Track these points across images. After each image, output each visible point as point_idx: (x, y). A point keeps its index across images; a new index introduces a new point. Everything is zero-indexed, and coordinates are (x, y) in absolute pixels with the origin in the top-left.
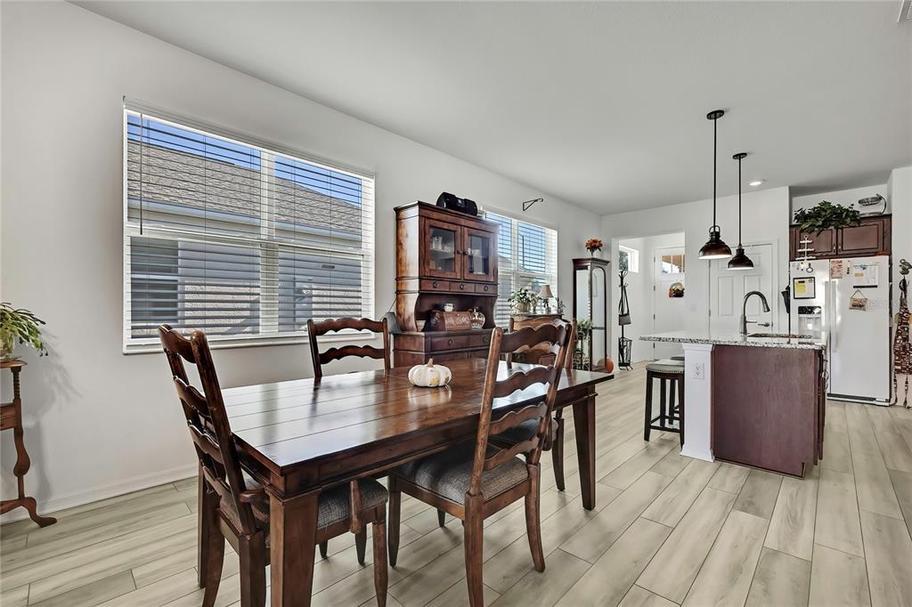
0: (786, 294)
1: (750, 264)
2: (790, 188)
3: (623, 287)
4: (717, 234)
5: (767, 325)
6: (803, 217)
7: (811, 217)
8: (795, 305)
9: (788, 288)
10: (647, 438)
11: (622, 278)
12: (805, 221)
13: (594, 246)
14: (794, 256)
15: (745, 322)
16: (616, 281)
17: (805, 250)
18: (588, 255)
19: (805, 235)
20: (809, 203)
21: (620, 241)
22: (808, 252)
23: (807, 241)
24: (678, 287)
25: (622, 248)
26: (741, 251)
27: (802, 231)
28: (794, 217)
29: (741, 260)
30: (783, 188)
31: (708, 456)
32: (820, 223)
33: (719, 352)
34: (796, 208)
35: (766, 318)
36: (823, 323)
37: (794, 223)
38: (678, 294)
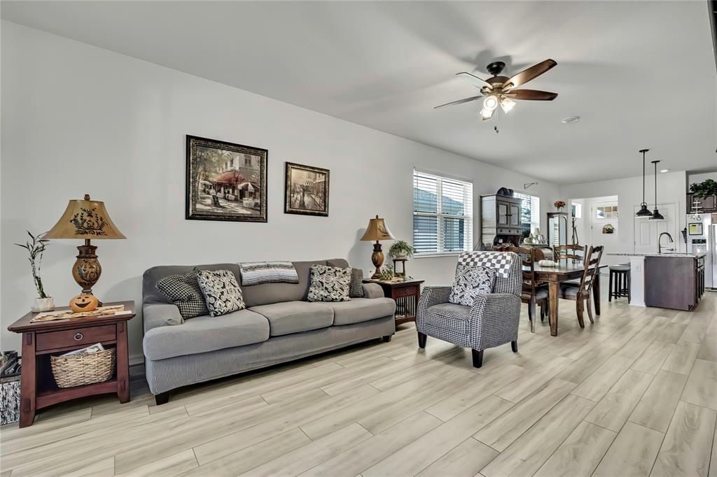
0: (684, 232)
1: (662, 218)
2: (686, 172)
3: (574, 229)
4: (646, 207)
5: (672, 250)
6: (695, 188)
7: (701, 189)
8: (690, 238)
9: (686, 229)
10: (610, 300)
11: (573, 222)
12: (696, 191)
13: (560, 205)
14: (689, 210)
15: (660, 247)
16: (570, 224)
17: (696, 207)
18: (555, 210)
19: (695, 199)
20: (699, 180)
21: (573, 200)
22: (698, 209)
23: (697, 203)
24: (609, 227)
25: (573, 204)
26: (656, 211)
27: (694, 197)
28: (690, 187)
29: (657, 215)
30: (682, 172)
31: (644, 305)
32: (706, 193)
33: (648, 260)
34: (691, 183)
35: (672, 246)
36: (707, 249)
37: (690, 191)
38: (610, 231)
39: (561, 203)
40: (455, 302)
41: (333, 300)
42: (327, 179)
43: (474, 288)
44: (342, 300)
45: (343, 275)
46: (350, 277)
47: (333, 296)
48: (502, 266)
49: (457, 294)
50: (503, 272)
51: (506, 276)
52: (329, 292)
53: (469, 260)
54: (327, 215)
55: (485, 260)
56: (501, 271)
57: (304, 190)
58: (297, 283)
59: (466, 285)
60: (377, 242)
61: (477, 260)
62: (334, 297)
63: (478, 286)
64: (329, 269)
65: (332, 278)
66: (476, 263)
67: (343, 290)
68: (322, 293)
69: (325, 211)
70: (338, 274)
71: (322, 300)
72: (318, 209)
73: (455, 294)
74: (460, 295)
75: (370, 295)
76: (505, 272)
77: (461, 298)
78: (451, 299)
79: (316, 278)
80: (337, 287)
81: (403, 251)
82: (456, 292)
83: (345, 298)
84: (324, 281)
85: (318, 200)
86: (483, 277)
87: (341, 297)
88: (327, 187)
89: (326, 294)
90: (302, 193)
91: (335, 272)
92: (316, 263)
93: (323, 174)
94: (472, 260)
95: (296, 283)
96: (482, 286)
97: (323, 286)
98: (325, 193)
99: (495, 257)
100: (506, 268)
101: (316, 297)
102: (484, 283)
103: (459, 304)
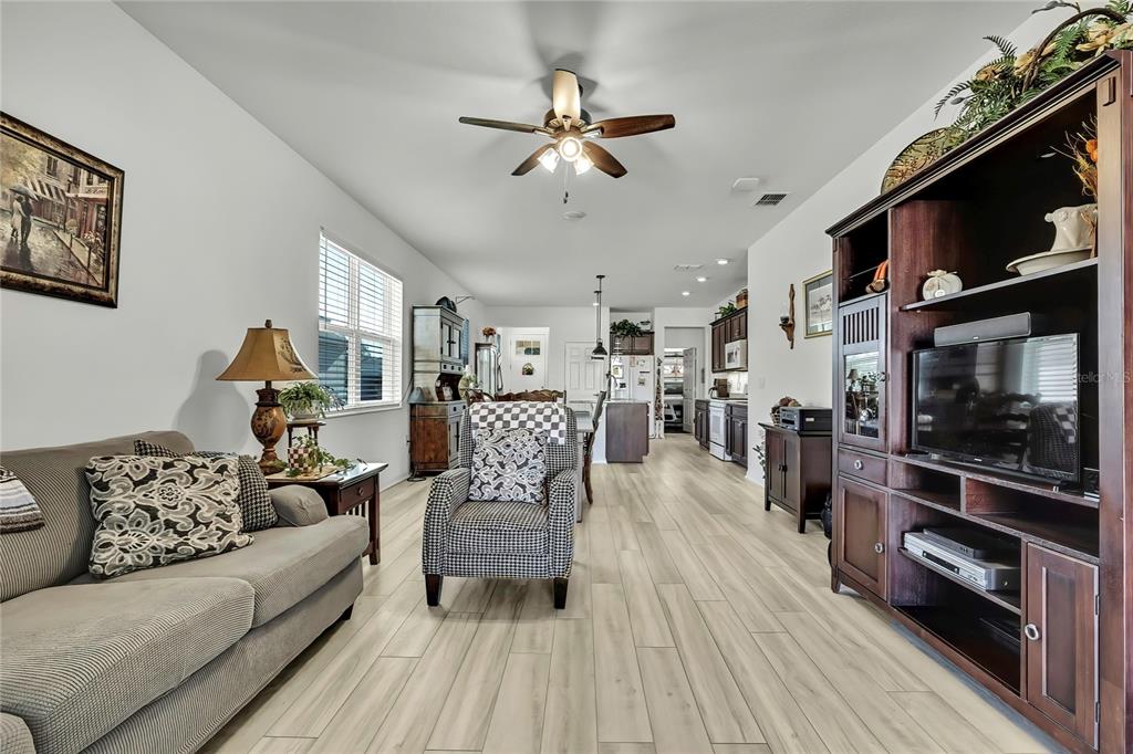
2: (610, 309)
3: (499, 368)
6: (617, 327)
9: (610, 371)
11: (498, 359)
13: (489, 333)
14: (612, 351)
19: (617, 339)
22: (620, 350)
24: (529, 368)
37: (611, 331)
38: (529, 372)
39: (491, 330)
40: (486, 497)
41: (198, 555)
42: (116, 197)
43: (519, 467)
44: (231, 547)
45: (218, 477)
46: (237, 480)
47: (195, 541)
48: (555, 426)
49: (488, 483)
50: (557, 436)
51: (562, 441)
52: (181, 534)
53: (491, 418)
54: (112, 304)
55: (523, 417)
56: (554, 434)
57: (27, 209)
58: (40, 526)
59: (502, 465)
60: (268, 383)
61: (507, 417)
62: (204, 545)
63: (526, 464)
64: (167, 466)
65: (185, 492)
66: (507, 424)
67: (228, 519)
68: (153, 540)
69: (106, 289)
70: (201, 475)
71: (156, 563)
72: (82, 277)
73: (483, 483)
74: (494, 484)
75: (300, 516)
76: (561, 435)
77: (497, 488)
78: (478, 493)
79: (120, 499)
80: (206, 513)
81: (315, 403)
82: (486, 479)
83: (237, 540)
84: (156, 503)
85: (81, 253)
86: (532, 447)
87: (226, 541)
88: (114, 219)
89: (171, 541)
90: (18, 220)
91: (190, 472)
92: (108, 450)
93: (103, 177)
94: (499, 418)
95: (34, 526)
96: (532, 462)
97: (154, 517)
98: (107, 237)
99: (540, 412)
100: (561, 428)
101: (129, 559)
102: (535, 457)
103: (495, 500)
